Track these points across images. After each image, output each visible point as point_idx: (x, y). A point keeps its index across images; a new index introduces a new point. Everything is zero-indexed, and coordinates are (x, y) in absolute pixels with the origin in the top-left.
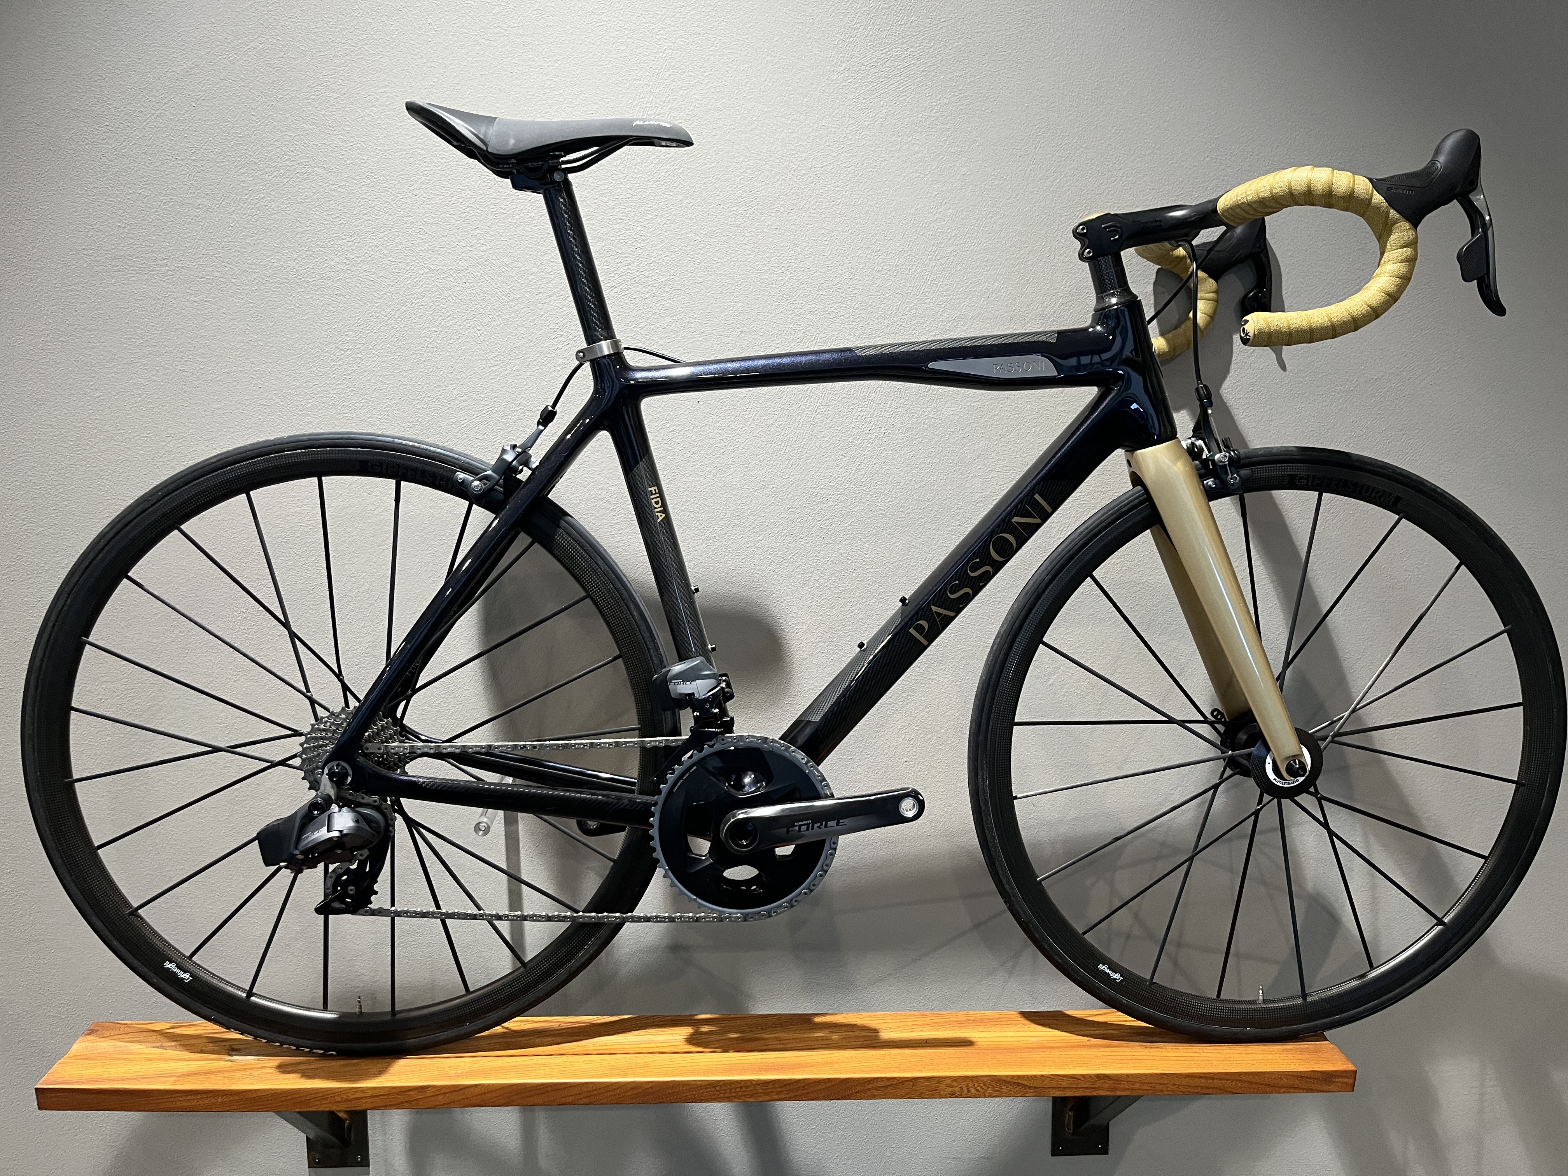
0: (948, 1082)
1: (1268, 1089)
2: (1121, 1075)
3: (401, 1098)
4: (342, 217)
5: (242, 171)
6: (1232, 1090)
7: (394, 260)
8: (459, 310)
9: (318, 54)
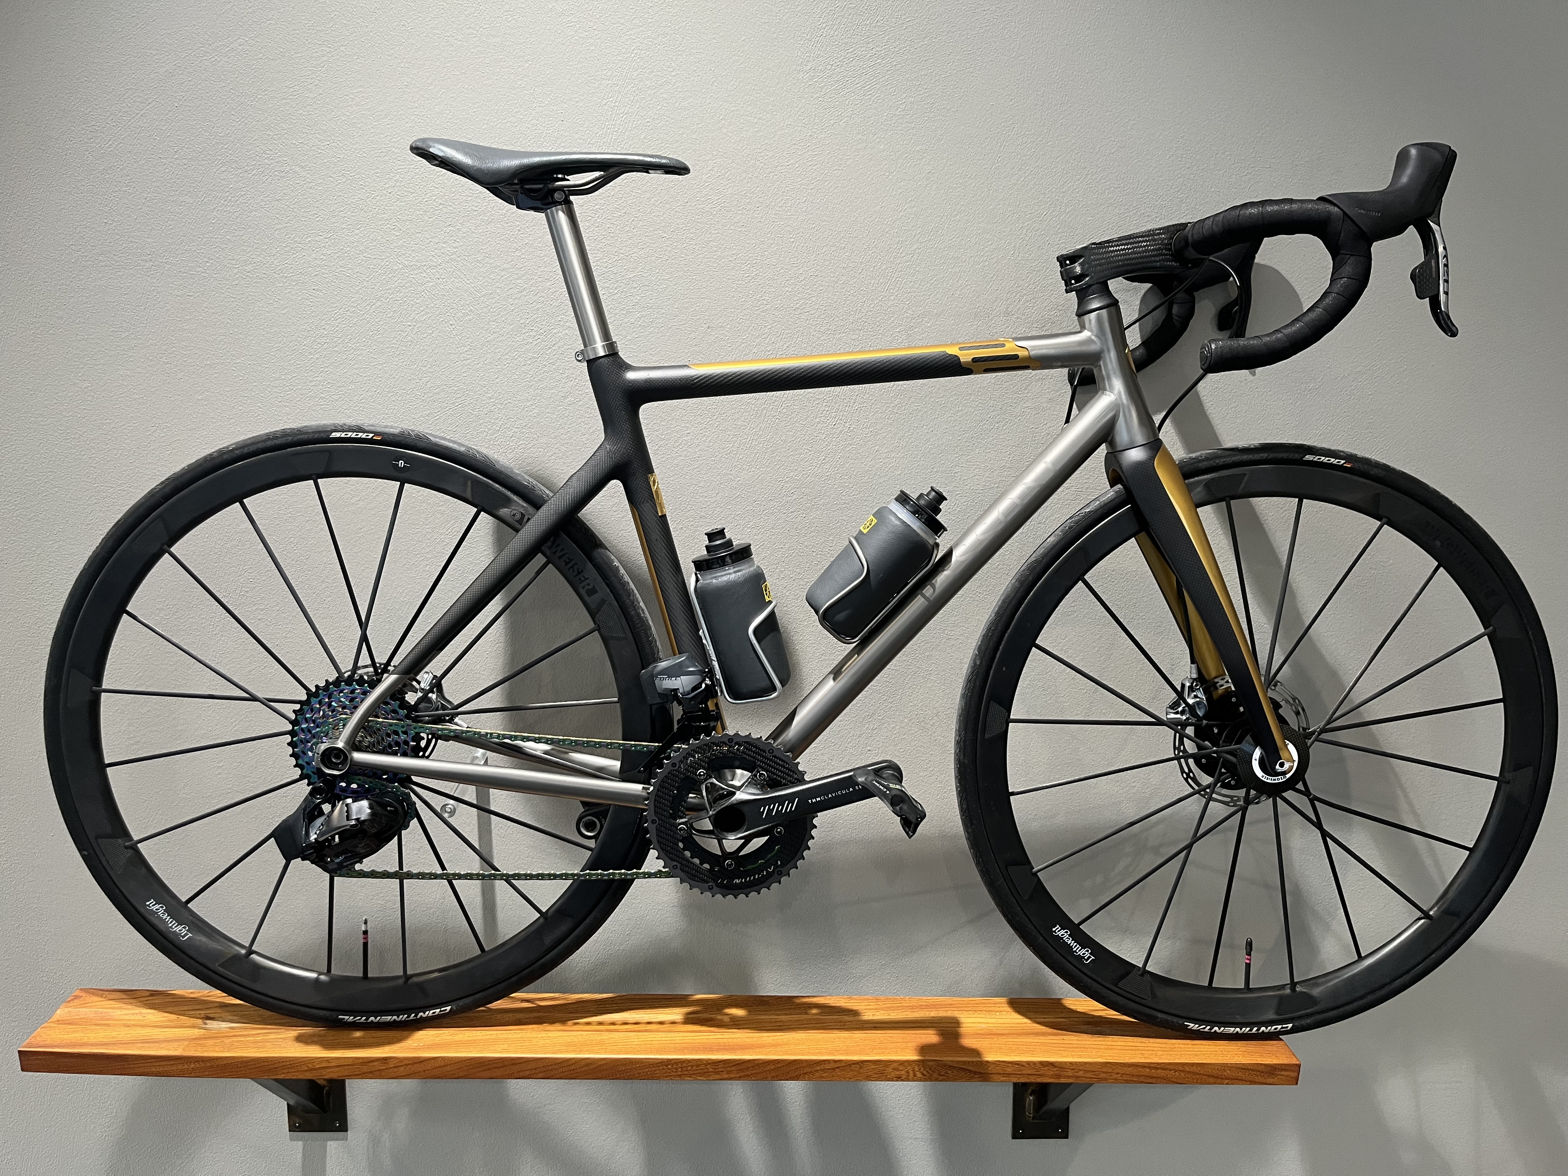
0: (895, 1065)
1: (1211, 1080)
2: (1066, 1063)
3: (365, 1069)
4: (319, 214)
5: (223, 169)
6: (1176, 1080)
7: (369, 256)
8: (433, 305)
9: (296, 55)
